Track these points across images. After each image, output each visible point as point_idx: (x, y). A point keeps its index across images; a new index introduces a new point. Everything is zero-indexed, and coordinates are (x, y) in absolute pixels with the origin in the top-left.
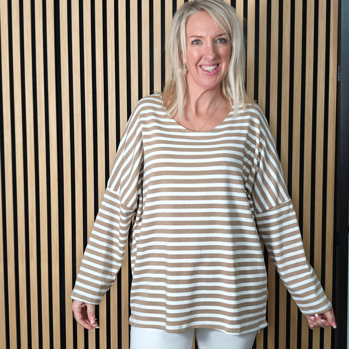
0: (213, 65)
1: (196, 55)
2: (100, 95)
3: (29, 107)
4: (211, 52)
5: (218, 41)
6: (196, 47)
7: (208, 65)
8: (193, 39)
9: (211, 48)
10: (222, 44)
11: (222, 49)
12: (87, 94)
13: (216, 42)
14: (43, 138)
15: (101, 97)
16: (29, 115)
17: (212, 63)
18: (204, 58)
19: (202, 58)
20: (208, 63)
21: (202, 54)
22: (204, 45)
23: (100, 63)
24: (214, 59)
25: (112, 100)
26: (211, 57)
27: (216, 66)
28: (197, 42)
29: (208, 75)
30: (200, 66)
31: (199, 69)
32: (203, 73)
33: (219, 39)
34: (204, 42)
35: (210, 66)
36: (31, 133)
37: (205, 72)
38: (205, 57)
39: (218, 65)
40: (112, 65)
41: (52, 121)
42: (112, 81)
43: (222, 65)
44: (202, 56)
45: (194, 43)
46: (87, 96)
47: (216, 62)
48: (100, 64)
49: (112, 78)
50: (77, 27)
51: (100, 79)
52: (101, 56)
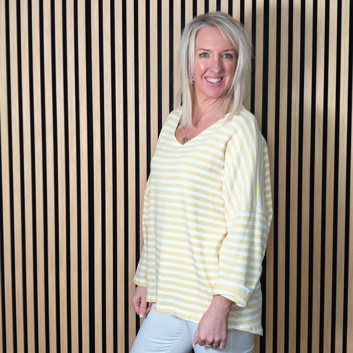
0: (218, 78)
1: (202, 67)
2: (131, 104)
3: (60, 115)
4: (216, 65)
5: (224, 56)
6: (204, 60)
7: (212, 78)
8: (201, 52)
9: (217, 62)
10: (228, 59)
11: (227, 63)
12: (118, 102)
13: (222, 56)
14: (73, 147)
15: (131, 105)
16: (60, 124)
17: (217, 76)
18: (209, 70)
19: (208, 70)
20: (213, 76)
21: (208, 66)
22: (211, 59)
23: (131, 71)
24: (219, 72)
25: (143, 109)
26: (216, 71)
27: (220, 79)
28: (205, 55)
29: (212, 86)
30: (206, 78)
31: (204, 80)
32: (208, 84)
33: (225, 54)
34: (211, 56)
35: (214, 78)
36: (62, 141)
37: (209, 84)
38: (211, 69)
39: (222, 78)
40: (143, 73)
41: (83, 130)
42: (143, 89)
43: (226, 78)
44: (208, 68)
45: (202, 55)
46: (118, 104)
47: (220, 75)
48: (131, 73)
49: (143, 86)
50: (108, 35)
51: (131, 87)
52: (132, 64)
